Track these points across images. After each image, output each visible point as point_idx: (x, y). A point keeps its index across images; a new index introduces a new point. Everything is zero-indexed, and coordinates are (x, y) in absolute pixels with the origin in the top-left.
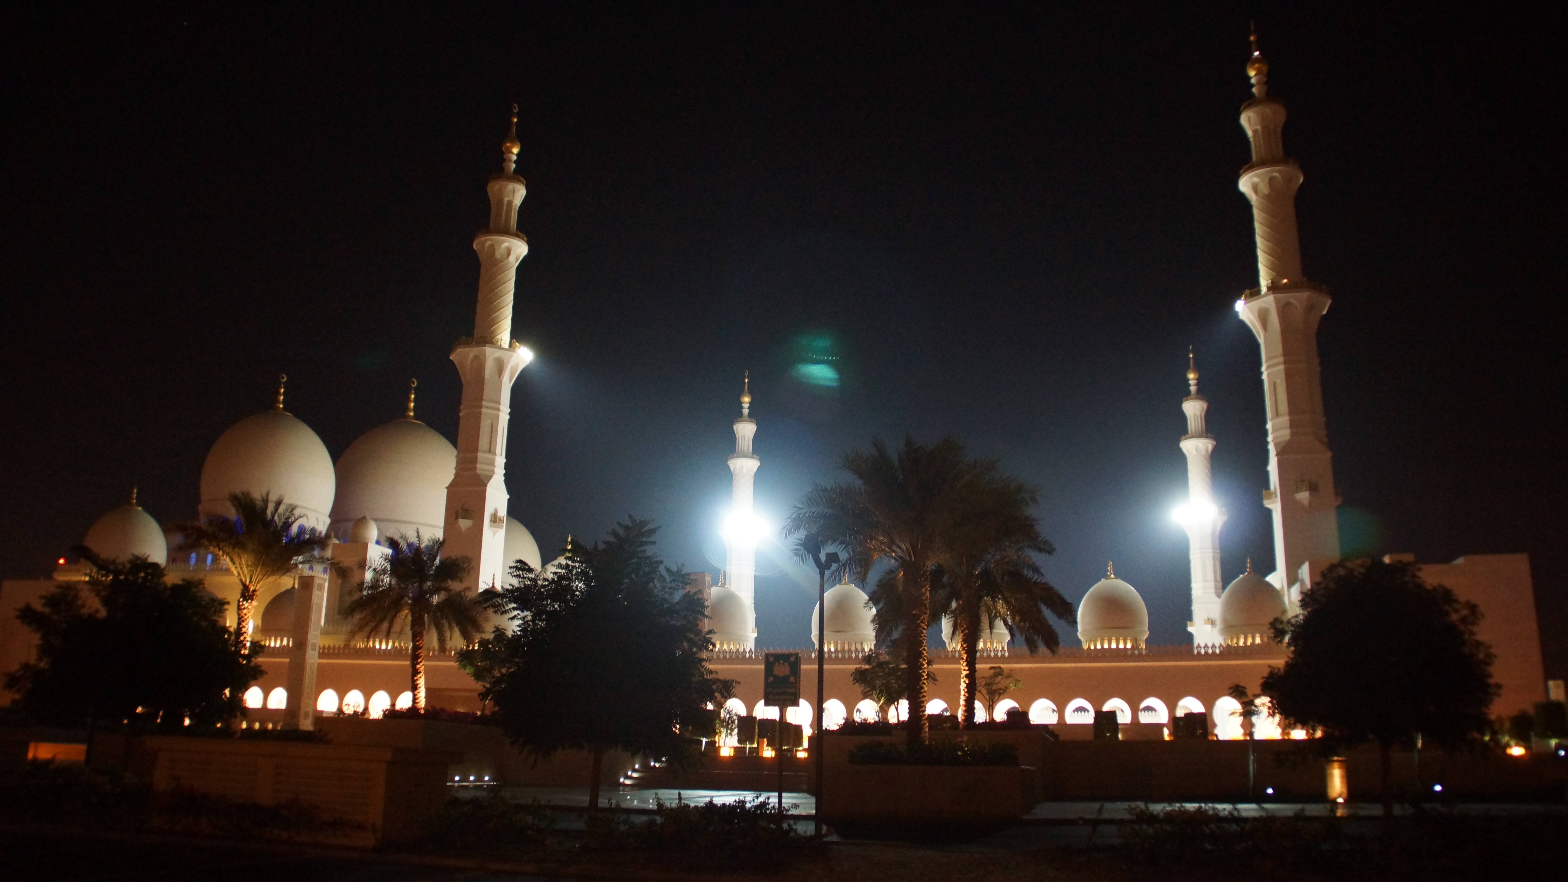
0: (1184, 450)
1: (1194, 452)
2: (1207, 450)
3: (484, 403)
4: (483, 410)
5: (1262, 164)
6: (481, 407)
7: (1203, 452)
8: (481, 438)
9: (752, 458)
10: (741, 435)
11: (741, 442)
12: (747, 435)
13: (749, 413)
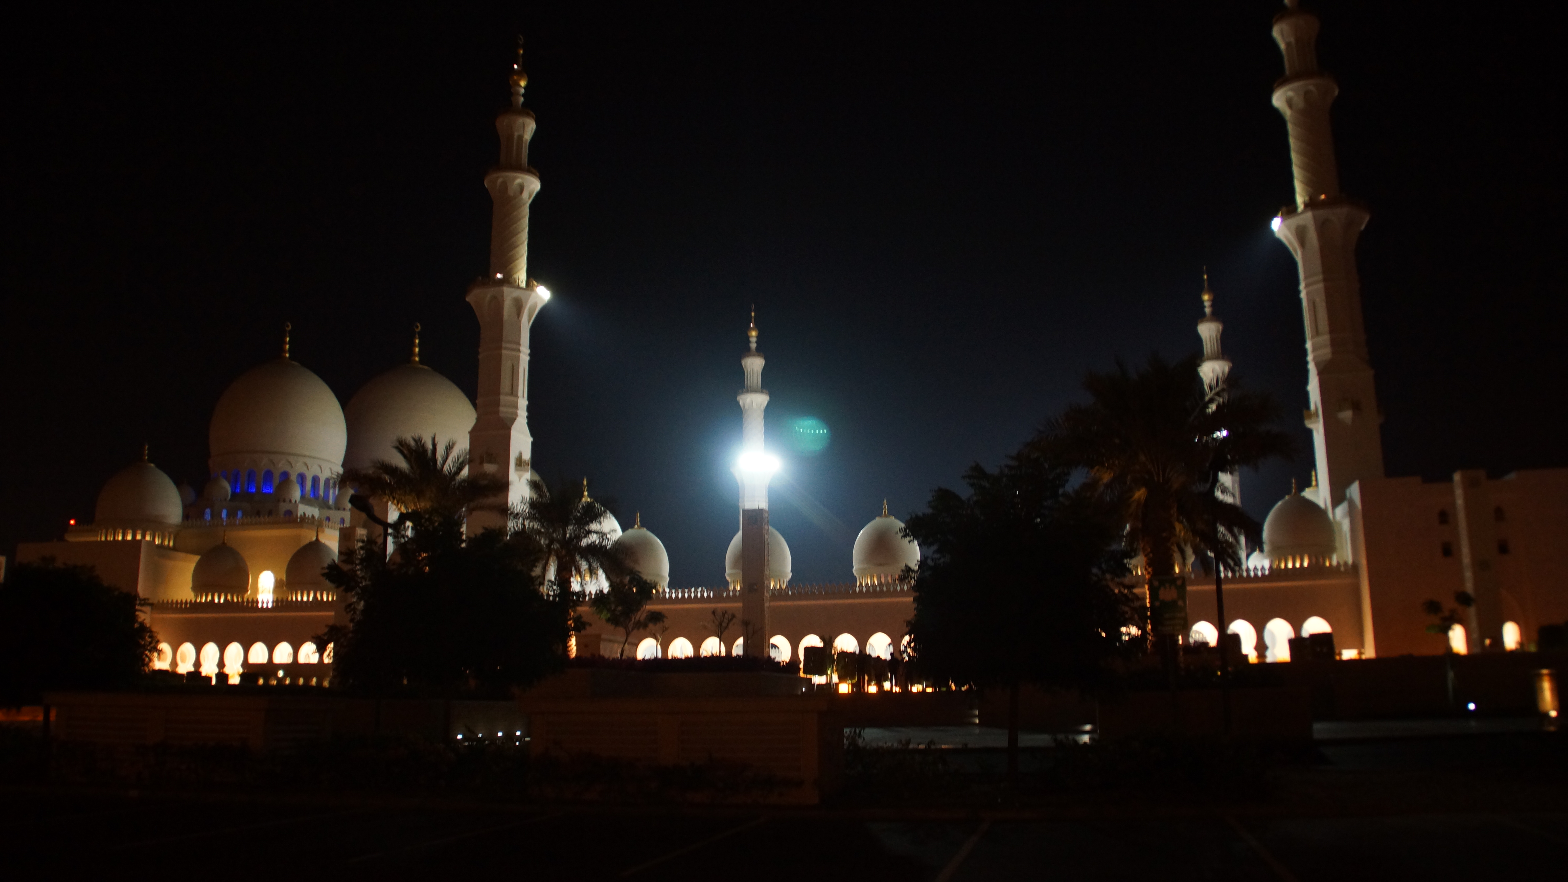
0: (1200, 372)
1: (1211, 375)
3: (504, 345)
4: (504, 352)
5: (1297, 76)
6: (500, 348)
8: (502, 380)
9: (762, 392)
10: (749, 370)
11: (750, 377)
12: (755, 370)
13: (757, 348)
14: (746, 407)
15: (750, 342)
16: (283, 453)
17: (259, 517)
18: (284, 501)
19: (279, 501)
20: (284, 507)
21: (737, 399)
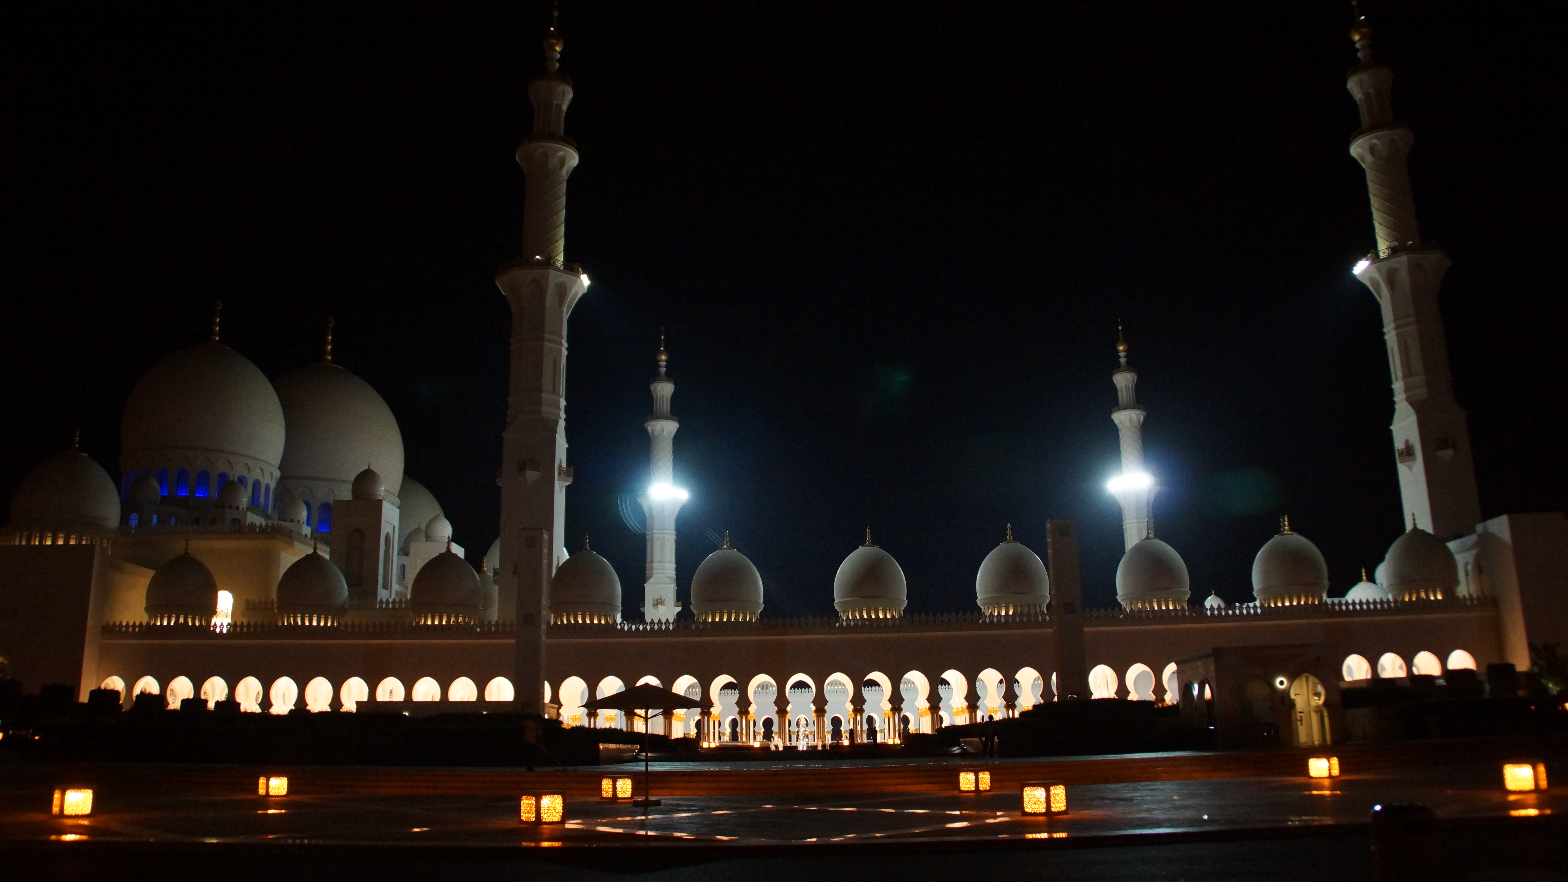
0: (1116, 421)
1: (1128, 423)
2: (1139, 422)
3: (546, 336)
4: (546, 343)
5: (1373, 127)
6: (542, 339)
7: (1136, 424)
8: (544, 376)
9: (671, 419)
10: (659, 395)
11: (660, 402)
12: (665, 396)
13: (666, 372)
14: (656, 434)
15: (659, 366)
16: (221, 451)
17: (198, 524)
18: (230, 507)
19: (223, 507)
20: (230, 514)
21: (646, 425)
